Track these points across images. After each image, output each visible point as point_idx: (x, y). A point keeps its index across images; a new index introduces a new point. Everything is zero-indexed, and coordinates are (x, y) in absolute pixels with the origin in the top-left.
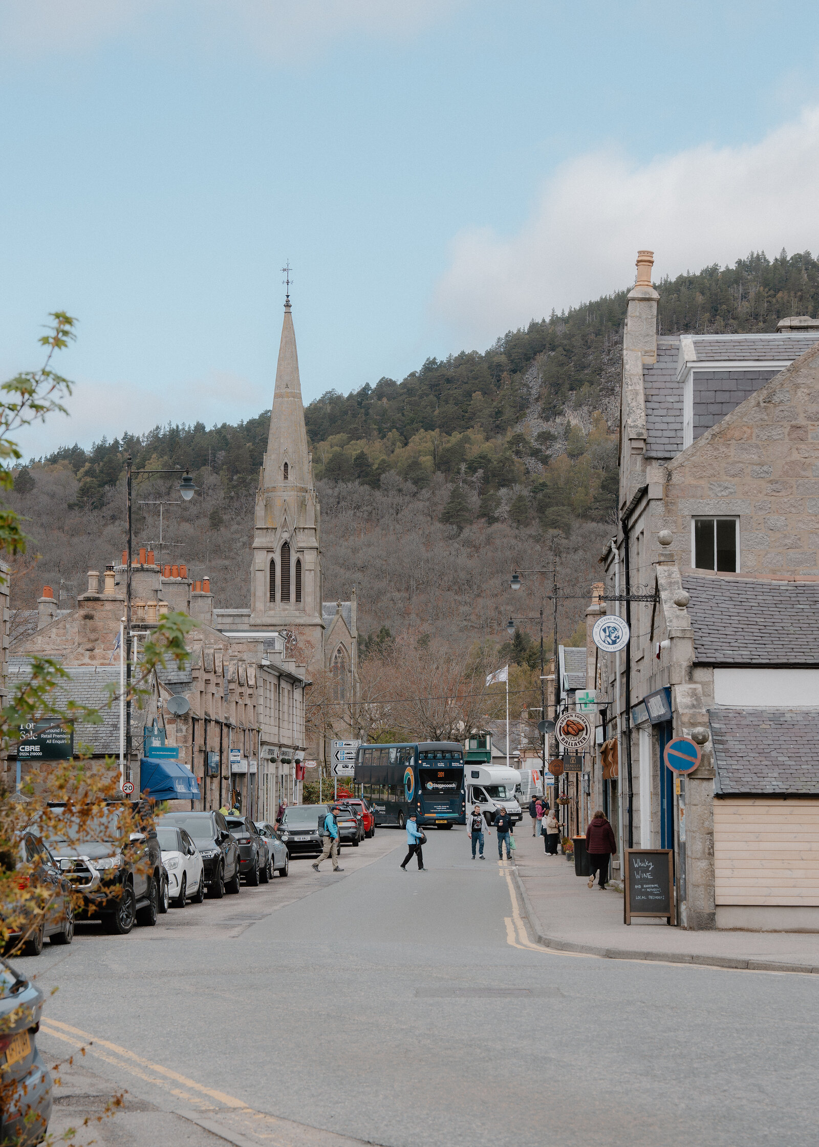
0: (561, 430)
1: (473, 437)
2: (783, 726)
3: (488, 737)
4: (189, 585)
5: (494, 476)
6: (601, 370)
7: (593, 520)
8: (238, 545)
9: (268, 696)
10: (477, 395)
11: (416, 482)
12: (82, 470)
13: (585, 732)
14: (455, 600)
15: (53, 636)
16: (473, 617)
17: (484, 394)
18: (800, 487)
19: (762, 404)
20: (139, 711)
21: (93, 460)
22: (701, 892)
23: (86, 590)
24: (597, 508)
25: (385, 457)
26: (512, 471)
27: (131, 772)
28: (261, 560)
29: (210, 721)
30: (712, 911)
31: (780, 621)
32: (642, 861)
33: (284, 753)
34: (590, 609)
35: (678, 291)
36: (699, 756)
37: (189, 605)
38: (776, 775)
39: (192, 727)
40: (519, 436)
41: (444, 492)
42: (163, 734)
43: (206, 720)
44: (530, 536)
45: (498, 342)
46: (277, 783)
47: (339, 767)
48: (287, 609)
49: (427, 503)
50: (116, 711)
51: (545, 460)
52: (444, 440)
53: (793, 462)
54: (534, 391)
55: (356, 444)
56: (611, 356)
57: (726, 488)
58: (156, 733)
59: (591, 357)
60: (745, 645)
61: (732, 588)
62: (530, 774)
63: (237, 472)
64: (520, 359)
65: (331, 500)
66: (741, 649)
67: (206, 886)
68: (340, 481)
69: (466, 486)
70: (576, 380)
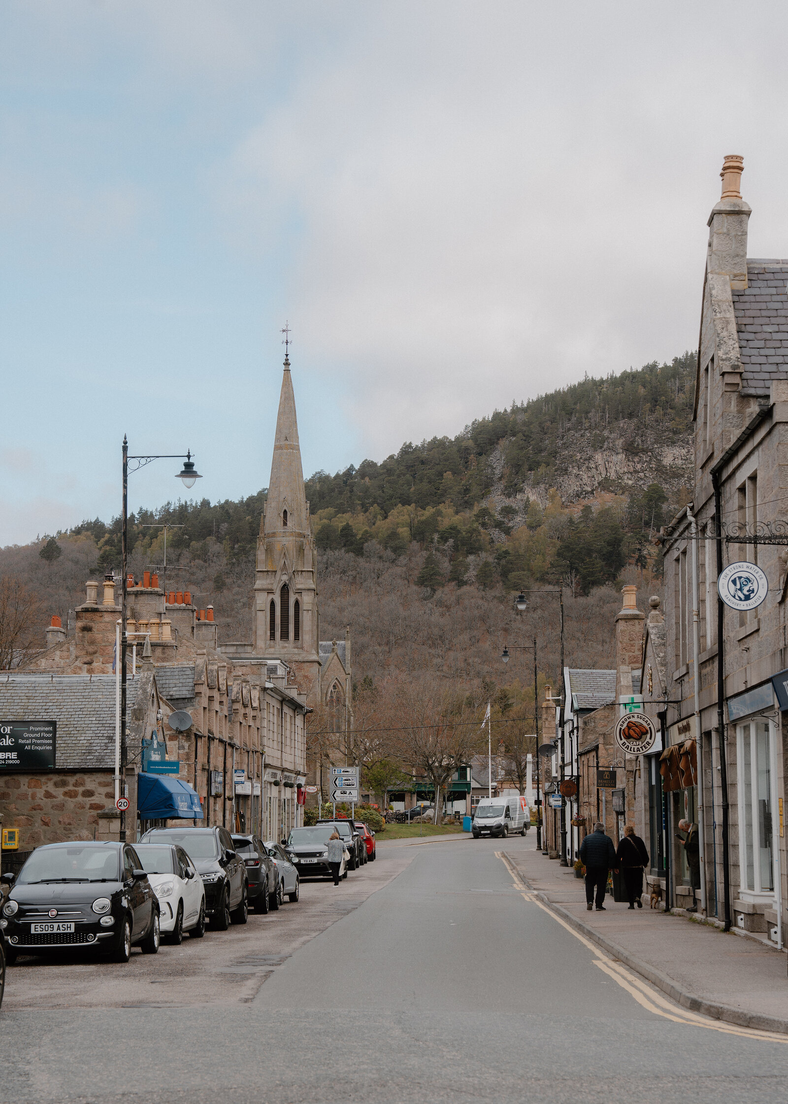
0: (521, 505)
1: (444, 511)
3: (468, 769)
4: (193, 611)
5: (463, 545)
6: (556, 453)
7: (550, 583)
8: (239, 605)
9: (271, 720)
10: (448, 475)
11: (394, 550)
12: (103, 540)
13: (648, 735)
14: (429, 653)
15: (57, 659)
16: (445, 668)
17: (454, 473)
20: (137, 722)
21: (112, 532)
23: (83, 601)
24: (553, 573)
25: (367, 528)
26: (479, 540)
27: (126, 786)
28: (262, 601)
29: (213, 739)
33: (286, 777)
34: (620, 613)
35: (622, 384)
37: (193, 631)
39: (194, 744)
40: (484, 509)
41: (420, 558)
42: (163, 749)
43: (209, 737)
44: (495, 597)
45: (466, 429)
46: (279, 806)
47: (338, 793)
48: (286, 647)
49: (404, 569)
50: (111, 722)
51: (507, 531)
52: (419, 513)
54: (497, 472)
55: (342, 517)
56: (564, 440)
58: (155, 746)
59: (547, 442)
62: (518, 801)
63: (238, 541)
64: (486, 443)
65: (321, 566)
67: (207, 915)
68: (328, 550)
69: (438, 554)
70: (535, 461)
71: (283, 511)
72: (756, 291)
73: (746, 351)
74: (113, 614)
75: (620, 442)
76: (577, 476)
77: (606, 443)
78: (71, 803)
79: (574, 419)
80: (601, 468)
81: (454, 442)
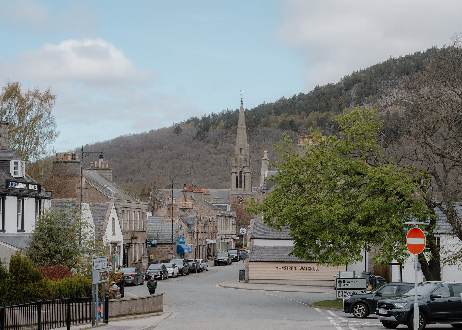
1: (331, 114)
4: (202, 193)
6: (377, 89)
9: (221, 223)
10: (333, 99)
12: (198, 126)
17: (336, 98)
21: (201, 122)
25: (300, 121)
27: (173, 248)
28: (234, 176)
29: (199, 232)
30: (248, 280)
31: (269, 230)
35: (405, 61)
38: (260, 258)
42: (184, 238)
43: (197, 232)
45: (341, 80)
48: (241, 190)
52: (321, 115)
54: (353, 97)
55: (290, 117)
56: (380, 85)
58: (181, 238)
59: (373, 85)
60: (261, 235)
63: (250, 126)
64: (349, 86)
67: (179, 274)
68: (285, 130)
69: (328, 131)
70: (368, 93)
71: (240, 148)
75: (403, 85)
76: (385, 99)
77: (397, 85)
78: (163, 250)
79: (384, 76)
80: (395, 96)
81: (336, 85)
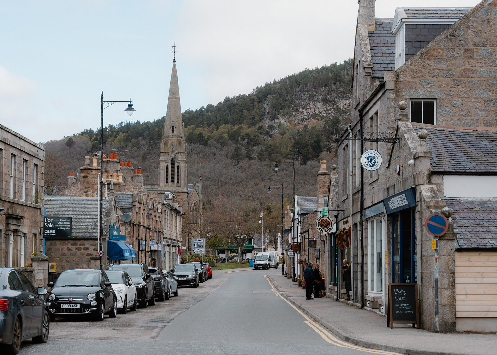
0: (277, 124)
1: (243, 127)
2: (487, 209)
3: (253, 240)
4: (132, 170)
5: (252, 142)
6: (293, 102)
7: (289, 159)
8: (153, 167)
9: (166, 218)
10: (245, 111)
11: (221, 144)
12: (93, 138)
13: (330, 225)
14: (236, 189)
15: (72, 190)
16: (243, 196)
17: (248, 110)
18: (470, 83)
19: (449, 37)
20: (107, 218)
21: (97, 135)
22: (447, 309)
23: (84, 165)
24: (291, 155)
25: (209, 134)
26: (259, 140)
27: (103, 246)
28: (163, 165)
29: (141, 226)
30: (453, 321)
31: (475, 150)
32: (399, 290)
33: (173, 243)
34: (319, 172)
35: (322, 72)
36: (447, 225)
37: (132, 179)
38: (491, 237)
39: (132, 228)
40: (261, 126)
41: (233, 148)
42: (119, 230)
43: (139, 225)
44: (265, 165)
45: (253, 91)
46: (170, 255)
47: (196, 250)
48: (173, 186)
49: (226, 152)
50: (96, 218)
51: (271, 136)
52: (232, 128)
53: (466, 69)
54: (267, 110)
55: (198, 129)
56: (296, 96)
57: (429, 83)
58: (115, 229)
59: (289, 97)
60: (459, 163)
61: (442, 134)
62: (274, 253)
63: (153, 139)
64: (262, 97)
65: (189, 151)
66: (457, 164)
67: (138, 302)
68: (192, 144)
69: (241, 146)
70: (283, 105)
71: (172, 126)
72: (379, 32)
73: (374, 58)
74: (97, 171)
75: (320, 97)
76: (302, 112)
77: (314, 98)
78: (79, 253)
79: (300, 87)
80: (312, 109)
81: (248, 96)
